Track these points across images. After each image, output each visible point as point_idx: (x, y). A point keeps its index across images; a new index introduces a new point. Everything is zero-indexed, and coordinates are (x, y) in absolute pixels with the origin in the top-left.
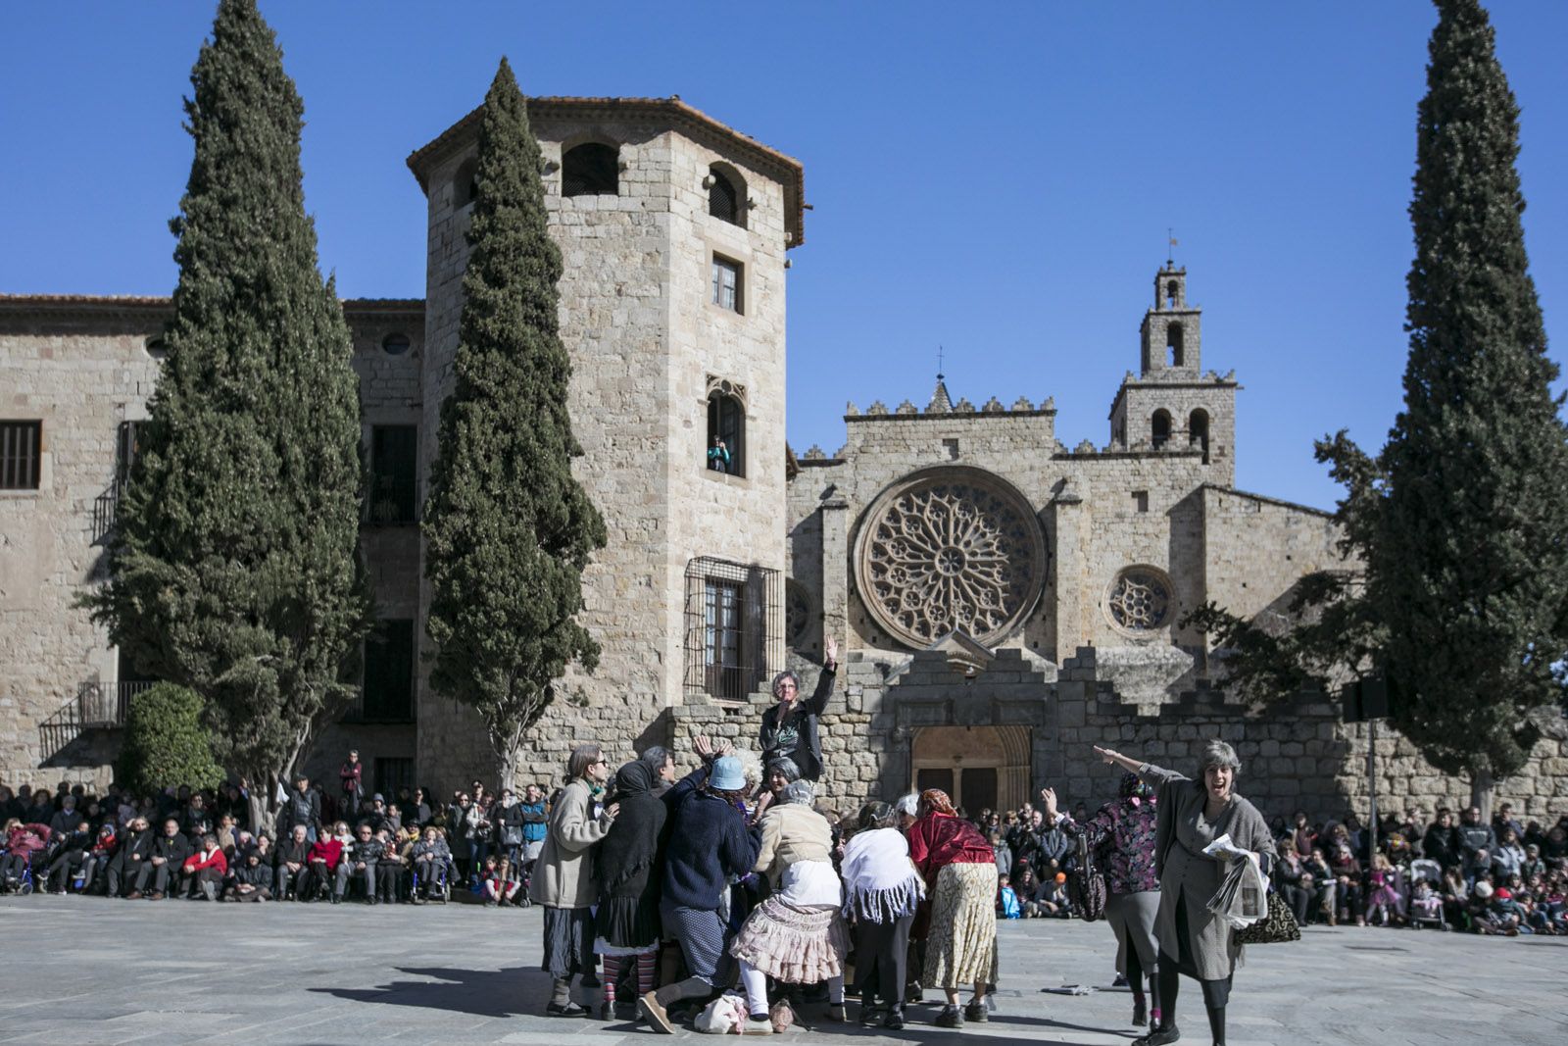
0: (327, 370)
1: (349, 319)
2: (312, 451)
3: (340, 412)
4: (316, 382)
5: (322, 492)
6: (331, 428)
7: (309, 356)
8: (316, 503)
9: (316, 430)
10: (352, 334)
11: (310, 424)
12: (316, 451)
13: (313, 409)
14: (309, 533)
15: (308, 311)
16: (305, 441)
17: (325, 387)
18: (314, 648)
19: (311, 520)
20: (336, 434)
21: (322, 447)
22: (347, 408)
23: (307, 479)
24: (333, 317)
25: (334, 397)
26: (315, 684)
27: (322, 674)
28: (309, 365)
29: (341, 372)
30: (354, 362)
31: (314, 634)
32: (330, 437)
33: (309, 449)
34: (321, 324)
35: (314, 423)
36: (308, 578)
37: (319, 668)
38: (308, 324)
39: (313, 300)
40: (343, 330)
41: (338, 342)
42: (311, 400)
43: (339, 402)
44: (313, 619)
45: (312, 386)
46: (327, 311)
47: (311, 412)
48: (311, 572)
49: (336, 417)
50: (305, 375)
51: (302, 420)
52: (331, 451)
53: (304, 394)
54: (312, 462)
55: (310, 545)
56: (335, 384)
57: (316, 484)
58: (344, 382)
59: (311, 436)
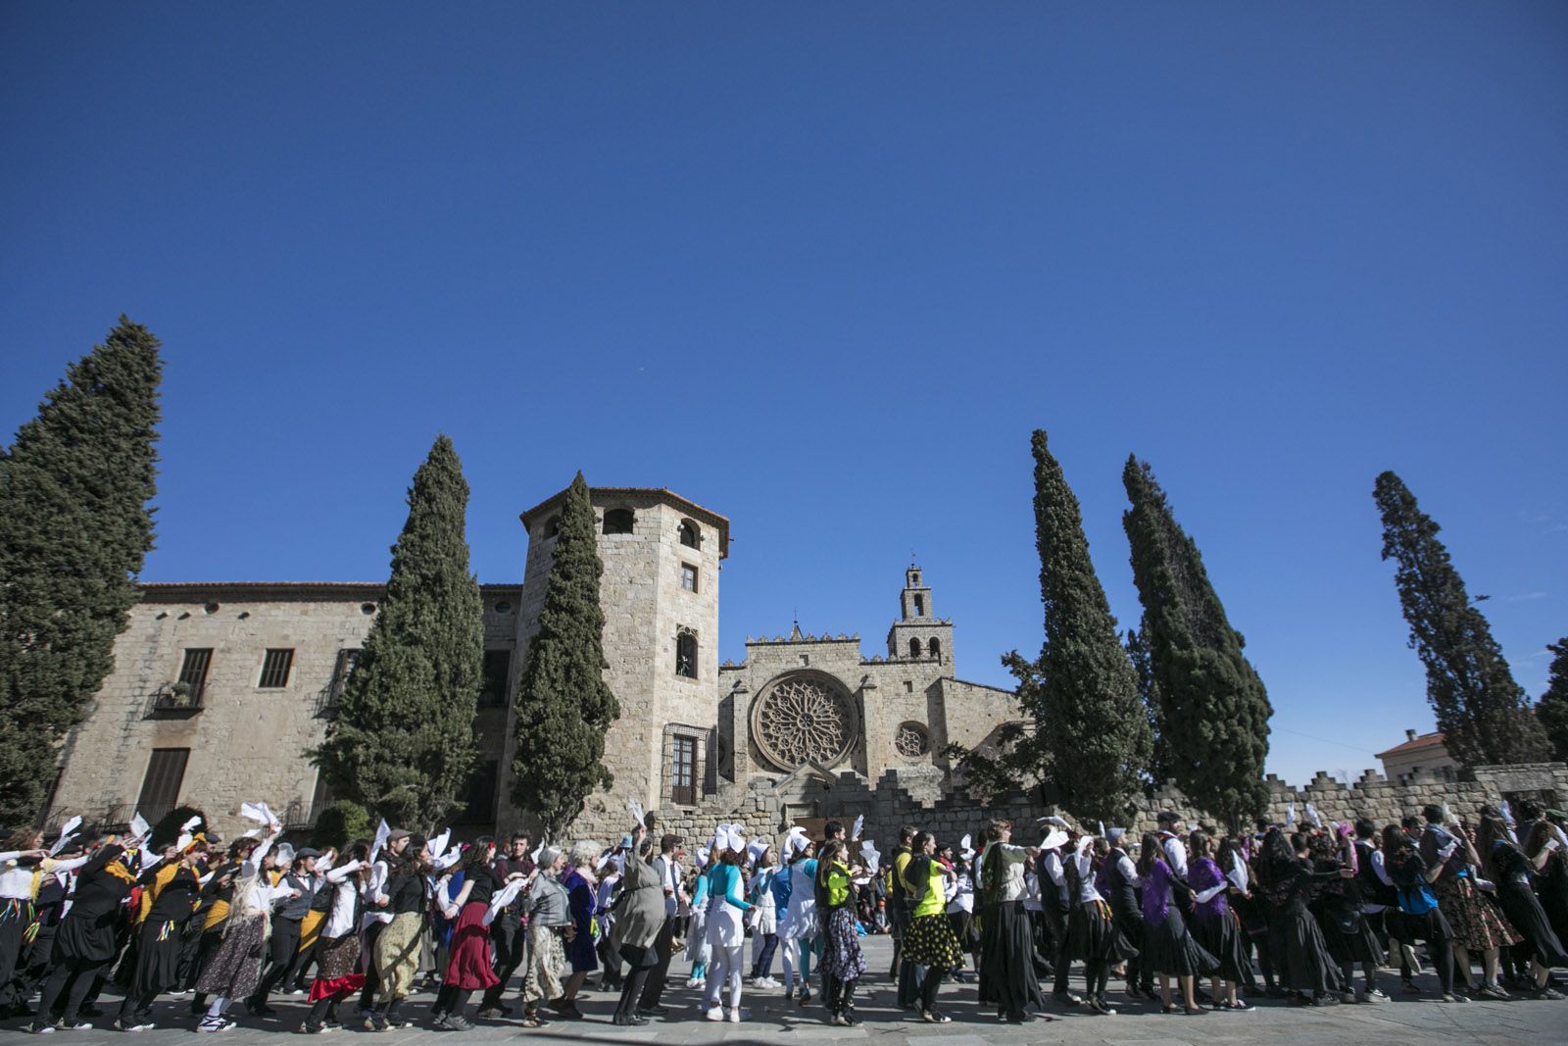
0: (468, 623)
1: (483, 595)
3: (473, 645)
4: (461, 629)
5: (457, 690)
6: (466, 654)
7: (458, 615)
8: (454, 695)
9: (458, 655)
10: (484, 604)
11: (455, 652)
12: (457, 667)
13: (458, 644)
14: (447, 712)
15: (461, 592)
16: (451, 661)
17: (466, 632)
18: (443, 780)
19: (449, 705)
20: (469, 657)
21: (460, 664)
22: (477, 643)
23: (450, 682)
24: (474, 595)
25: (470, 637)
26: (441, 800)
27: (445, 794)
28: (458, 620)
29: (475, 624)
30: (484, 619)
31: (443, 771)
32: (465, 659)
33: (453, 665)
34: (467, 598)
35: (457, 652)
36: (444, 738)
37: (444, 791)
38: (460, 599)
39: (464, 586)
40: (479, 602)
41: (476, 608)
42: (457, 639)
43: (473, 640)
44: (444, 762)
45: (458, 631)
46: (471, 592)
47: (456, 645)
48: (446, 735)
49: (470, 648)
50: (456, 626)
51: (451, 650)
52: (466, 666)
53: (454, 636)
54: (454, 673)
55: (447, 720)
56: (472, 630)
57: (455, 685)
58: (477, 629)
59: (455, 659)
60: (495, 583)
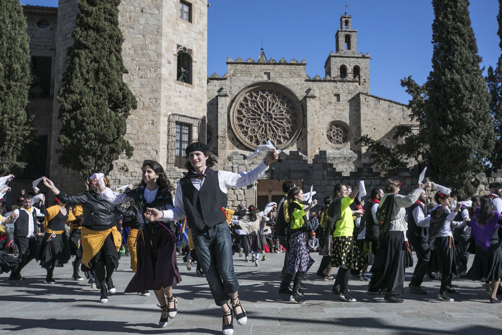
0: (15, 33)
1: (26, 13)
2: (7, 65)
3: (21, 51)
4: (10, 38)
5: (12, 83)
6: (16, 57)
7: (7, 27)
8: (9, 87)
9: (10, 58)
10: (27, 20)
11: (7, 54)
12: (10, 66)
13: (9, 49)
14: (5, 99)
15: (7, 9)
16: (4, 62)
17: (15, 40)
18: (6, 147)
19: (6, 94)
20: (19, 59)
21: (12, 65)
22: (24, 49)
23: (5, 77)
24: (19, 12)
25: (18, 44)
26: (6, 162)
27: (9, 158)
28: (7, 31)
29: (22, 34)
30: (28, 31)
31: (6, 141)
32: (16, 61)
33: (6, 65)
34: (12, 14)
35: (9, 54)
36: (5, 118)
37: (8, 155)
38: (7, 14)
39: (9, 5)
40: (23, 18)
41: (21, 22)
42: (8, 45)
43: (21, 46)
44: (6, 135)
45: (8, 39)
46: (16, 9)
47: (7, 50)
48: (6, 116)
49: (19, 53)
50: (5, 35)
51: (3, 53)
52: (17, 66)
53: (5, 42)
54: (8, 70)
55: (6, 104)
56: (19, 39)
57: (9, 80)
58: (23, 39)
59: (7, 60)
60: (35, 5)
